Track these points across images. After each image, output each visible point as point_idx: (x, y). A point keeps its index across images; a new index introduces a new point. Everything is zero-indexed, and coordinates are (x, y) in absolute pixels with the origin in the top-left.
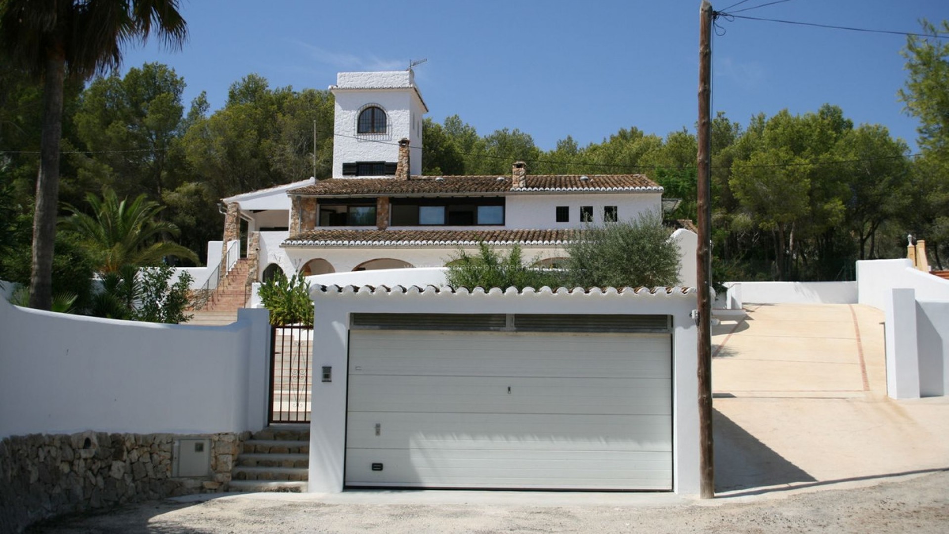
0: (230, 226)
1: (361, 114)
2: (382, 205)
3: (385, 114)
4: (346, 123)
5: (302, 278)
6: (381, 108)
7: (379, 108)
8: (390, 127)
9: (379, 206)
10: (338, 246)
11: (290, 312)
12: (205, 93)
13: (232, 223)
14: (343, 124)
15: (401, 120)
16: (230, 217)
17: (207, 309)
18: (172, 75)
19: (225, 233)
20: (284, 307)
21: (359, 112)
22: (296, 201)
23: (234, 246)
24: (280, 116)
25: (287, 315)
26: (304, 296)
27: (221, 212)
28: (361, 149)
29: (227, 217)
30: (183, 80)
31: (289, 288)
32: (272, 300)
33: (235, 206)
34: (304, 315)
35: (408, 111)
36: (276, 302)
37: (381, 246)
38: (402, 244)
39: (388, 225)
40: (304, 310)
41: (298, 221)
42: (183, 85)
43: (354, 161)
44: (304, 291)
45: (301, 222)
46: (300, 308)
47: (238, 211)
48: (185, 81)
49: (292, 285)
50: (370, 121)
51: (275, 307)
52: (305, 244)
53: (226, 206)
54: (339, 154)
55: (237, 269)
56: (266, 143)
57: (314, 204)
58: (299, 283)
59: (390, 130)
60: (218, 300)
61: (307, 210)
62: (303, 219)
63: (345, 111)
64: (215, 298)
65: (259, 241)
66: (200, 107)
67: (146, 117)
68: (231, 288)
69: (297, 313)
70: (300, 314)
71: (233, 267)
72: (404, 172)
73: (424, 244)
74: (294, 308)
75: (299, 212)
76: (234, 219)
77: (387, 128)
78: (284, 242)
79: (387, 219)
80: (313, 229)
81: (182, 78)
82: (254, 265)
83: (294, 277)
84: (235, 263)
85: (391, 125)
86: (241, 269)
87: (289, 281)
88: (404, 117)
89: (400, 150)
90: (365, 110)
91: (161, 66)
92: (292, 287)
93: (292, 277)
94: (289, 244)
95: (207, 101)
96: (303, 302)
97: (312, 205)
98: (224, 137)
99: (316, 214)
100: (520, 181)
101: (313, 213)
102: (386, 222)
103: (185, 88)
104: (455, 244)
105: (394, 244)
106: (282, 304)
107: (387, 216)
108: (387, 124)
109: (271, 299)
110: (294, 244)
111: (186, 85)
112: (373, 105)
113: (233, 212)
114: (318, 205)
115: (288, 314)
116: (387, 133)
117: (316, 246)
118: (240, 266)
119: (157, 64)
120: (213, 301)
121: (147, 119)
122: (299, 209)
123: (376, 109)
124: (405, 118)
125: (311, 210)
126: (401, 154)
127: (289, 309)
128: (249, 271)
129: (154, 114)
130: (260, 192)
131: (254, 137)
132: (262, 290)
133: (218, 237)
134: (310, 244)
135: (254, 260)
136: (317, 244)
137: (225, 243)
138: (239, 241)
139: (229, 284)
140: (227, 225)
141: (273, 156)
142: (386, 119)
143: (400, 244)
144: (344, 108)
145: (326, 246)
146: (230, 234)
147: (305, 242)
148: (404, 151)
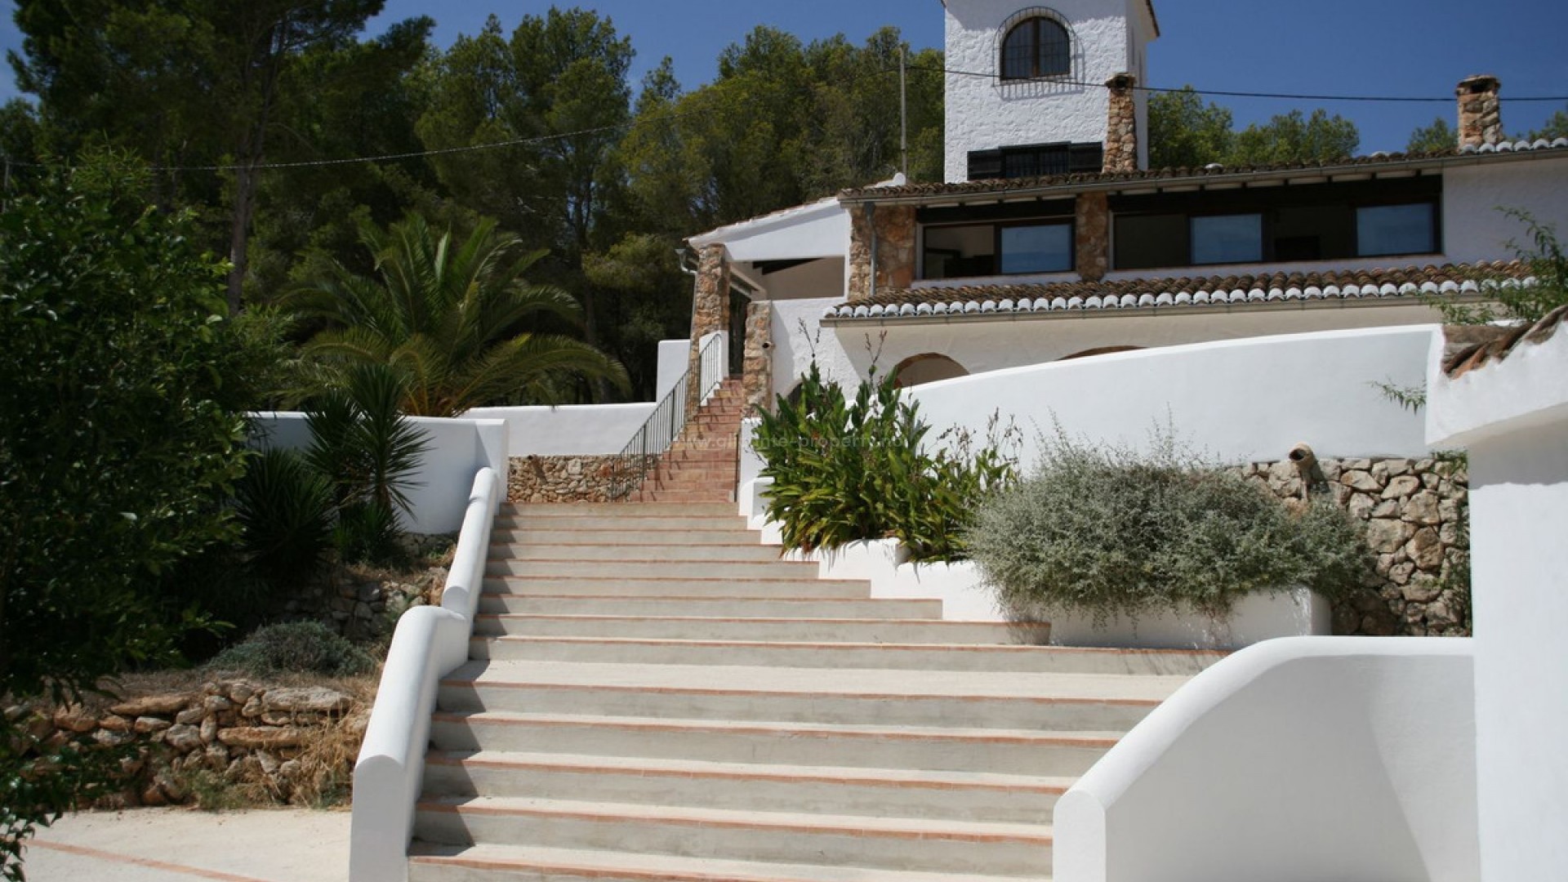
0: (705, 301)
1: (1008, 35)
2: (1090, 215)
3: (1065, 31)
4: (973, 60)
5: (889, 393)
6: (1057, 17)
7: (1050, 20)
8: (1080, 60)
9: (1082, 220)
10: (986, 315)
11: (855, 502)
12: (670, 60)
13: (710, 293)
14: (967, 60)
15: (1106, 41)
16: (706, 280)
17: (641, 499)
18: (607, 30)
19: (695, 318)
20: (834, 486)
21: (1003, 30)
22: (862, 217)
23: (714, 347)
24: (822, 88)
25: (843, 511)
26: (899, 450)
27: (685, 270)
28: (1012, 117)
29: (697, 280)
30: (630, 42)
31: (850, 425)
32: (798, 465)
33: (717, 252)
34: (904, 510)
35: (1123, 19)
36: (809, 471)
37: (1109, 311)
38: (1170, 301)
39: (1108, 270)
40: (902, 494)
41: (869, 269)
42: (630, 53)
43: (994, 146)
44: (898, 433)
45: (876, 270)
46: (889, 486)
47: (724, 263)
48: (633, 44)
49: (857, 414)
50: (1030, 50)
51: (806, 487)
52: (891, 314)
53: (697, 257)
54: (959, 131)
55: (721, 399)
56: (790, 148)
57: (909, 222)
58: (881, 408)
59: (1080, 67)
60: (671, 478)
61: (890, 239)
62: (880, 264)
63: (970, 32)
64: (664, 472)
65: (770, 324)
66: (660, 89)
67: (550, 110)
68: (703, 445)
69: (880, 506)
70: (886, 507)
71: (711, 395)
72: (1125, 155)
73: (1238, 300)
74: (869, 487)
75: (870, 248)
76: (716, 283)
77: (1073, 62)
78: (834, 311)
79: (1104, 253)
80: (908, 286)
81: (627, 39)
82: (758, 386)
83: (864, 393)
84: (717, 387)
85: (1083, 56)
86: (729, 400)
87: (850, 403)
88: (1113, 33)
89: (1112, 102)
90: (1016, 27)
91: (584, 17)
92: (857, 421)
93: (856, 390)
94: (845, 315)
95: (675, 77)
96: (897, 468)
97: (904, 225)
98: (706, 137)
99: (913, 249)
100: (1485, 127)
101: (906, 248)
102: (1101, 261)
103: (632, 58)
104: (1332, 296)
105: (1146, 304)
106: (830, 475)
107: (1104, 244)
108: (1072, 53)
109: (794, 460)
110: (861, 315)
111: (634, 53)
112: (1036, 12)
113: (712, 267)
114: (920, 227)
115: (848, 509)
116: (1072, 74)
117: (923, 318)
118: (729, 394)
119: (576, 12)
120: (657, 478)
121: (553, 114)
122: (869, 239)
123: (1042, 22)
124: (1116, 36)
125: (903, 238)
126: (1116, 111)
127: (852, 492)
128: (747, 401)
129: (566, 101)
130: (774, 217)
131: (768, 136)
132: (765, 432)
133: (680, 329)
134: (906, 313)
135: (758, 373)
136: (923, 312)
137: (696, 343)
138: (726, 333)
139: (700, 437)
140: (698, 298)
141: (808, 172)
142: (1068, 41)
143: (1165, 303)
144: (967, 25)
145: (949, 317)
146: (706, 320)
147: (891, 307)
148: (1123, 105)
